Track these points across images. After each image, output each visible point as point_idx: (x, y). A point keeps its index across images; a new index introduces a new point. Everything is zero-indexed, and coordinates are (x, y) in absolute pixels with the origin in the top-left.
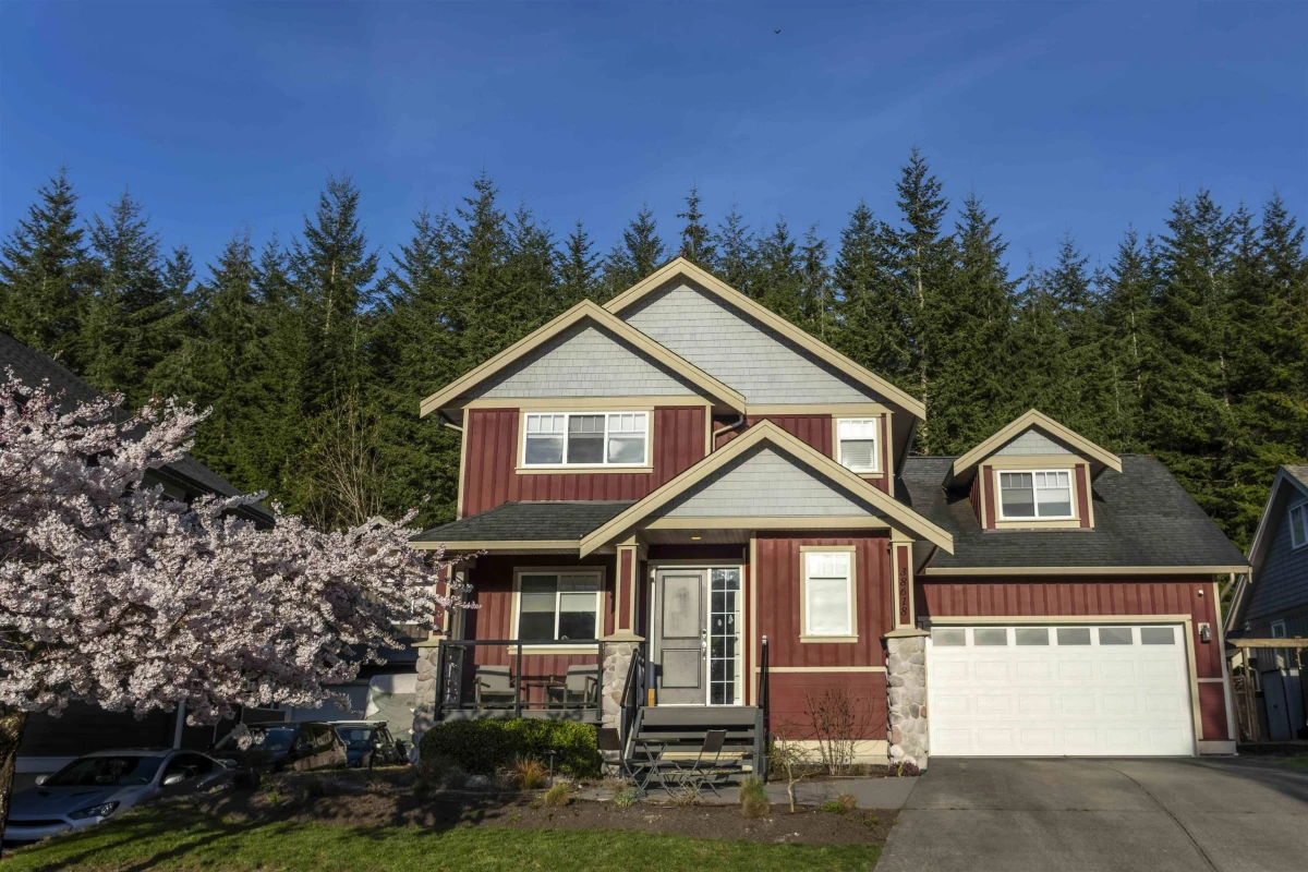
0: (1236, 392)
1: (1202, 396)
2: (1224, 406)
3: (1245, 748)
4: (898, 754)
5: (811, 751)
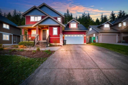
0: (85, 24)
3: (87, 43)
4: (60, 44)
5: (53, 44)
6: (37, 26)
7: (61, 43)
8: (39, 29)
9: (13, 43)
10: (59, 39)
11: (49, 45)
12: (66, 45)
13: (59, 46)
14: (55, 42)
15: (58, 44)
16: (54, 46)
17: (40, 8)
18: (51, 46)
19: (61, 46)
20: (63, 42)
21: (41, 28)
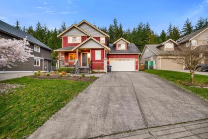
1: (139, 41)
2: (141, 42)
3: (140, 70)
4: (104, 71)
5: (96, 71)
6: (77, 50)
7: (106, 70)
8: (79, 53)
9: (44, 70)
10: (103, 64)
11: (91, 72)
12: (111, 71)
13: (102, 73)
14: (98, 69)
15: (101, 71)
16: (97, 73)
17: (78, 26)
18: (93, 73)
19: (105, 73)
20: (108, 69)
21: (80, 51)
